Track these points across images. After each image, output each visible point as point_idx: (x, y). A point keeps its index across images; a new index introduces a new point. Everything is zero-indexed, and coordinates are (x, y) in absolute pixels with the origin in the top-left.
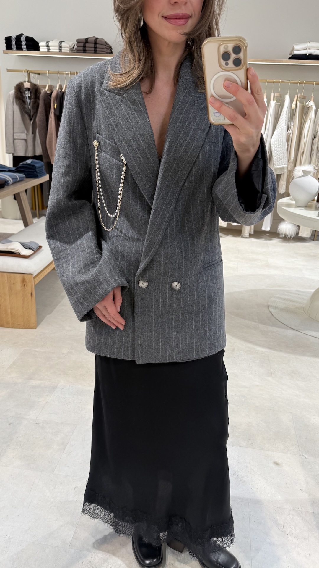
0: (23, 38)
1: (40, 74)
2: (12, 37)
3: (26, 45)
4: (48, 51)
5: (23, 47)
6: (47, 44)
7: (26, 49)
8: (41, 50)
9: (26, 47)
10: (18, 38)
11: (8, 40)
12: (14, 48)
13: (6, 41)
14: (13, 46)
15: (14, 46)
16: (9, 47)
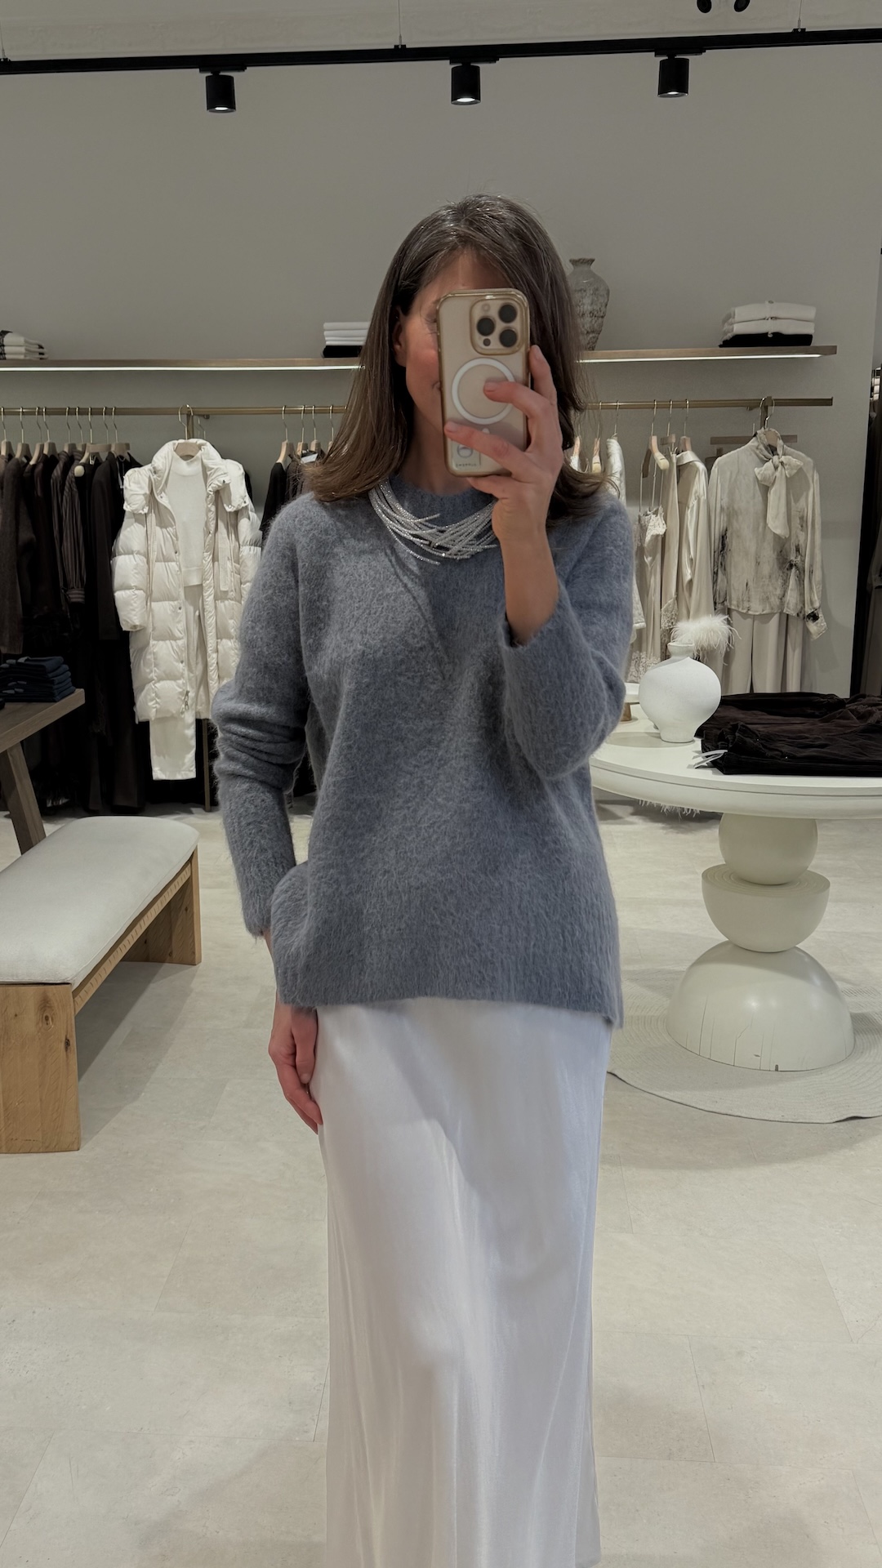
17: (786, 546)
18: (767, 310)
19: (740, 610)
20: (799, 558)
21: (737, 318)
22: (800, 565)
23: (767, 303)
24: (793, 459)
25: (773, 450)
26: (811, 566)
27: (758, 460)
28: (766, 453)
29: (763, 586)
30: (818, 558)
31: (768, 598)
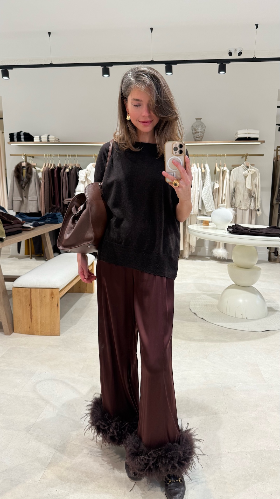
0: (22, 134)
1: (34, 157)
2: (14, 134)
3: (24, 138)
4: (41, 141)
5: (22, 139)
6: (40, 137)
7: (24, 141)
8: (35, 141)
9: (24, 139)
10: (19, 134)
11: (12, 135)
12: (16, 140)
13: (10, 136)
14: (14, 139)
15: (16, 139)
16: (12, 139)
17: (251, 192)
18: (246, 131)
19: (239, 208)
20: (254, 195)
21: (239, 133)
22: (254, 196)
23: (246, 129)
24: (253, 170)
25: (248, 167)
26: (258, 197)
27: (244, 170)
28: (246, 168)
29: (245, 202)
30: (260, 195)
31: (246, 205)
